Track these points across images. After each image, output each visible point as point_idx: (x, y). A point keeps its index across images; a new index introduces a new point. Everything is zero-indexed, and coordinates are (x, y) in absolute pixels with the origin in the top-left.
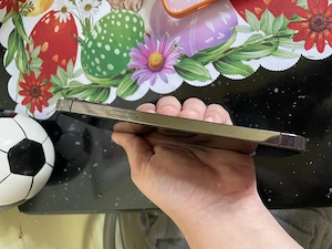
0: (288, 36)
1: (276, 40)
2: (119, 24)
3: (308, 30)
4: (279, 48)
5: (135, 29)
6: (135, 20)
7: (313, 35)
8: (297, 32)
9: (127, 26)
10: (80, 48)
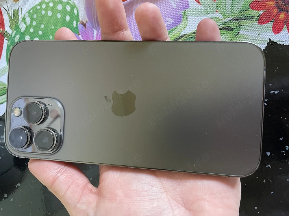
0: (251, 18)
1: (237, 23)
2: (50, 13)
3: (275, 10)
4: (241, 32)
5: (68, 18)
6: (68, 8)
7: (282, 16)
8: (261, 12)
9: (59, 16)
10: (6, 43)
